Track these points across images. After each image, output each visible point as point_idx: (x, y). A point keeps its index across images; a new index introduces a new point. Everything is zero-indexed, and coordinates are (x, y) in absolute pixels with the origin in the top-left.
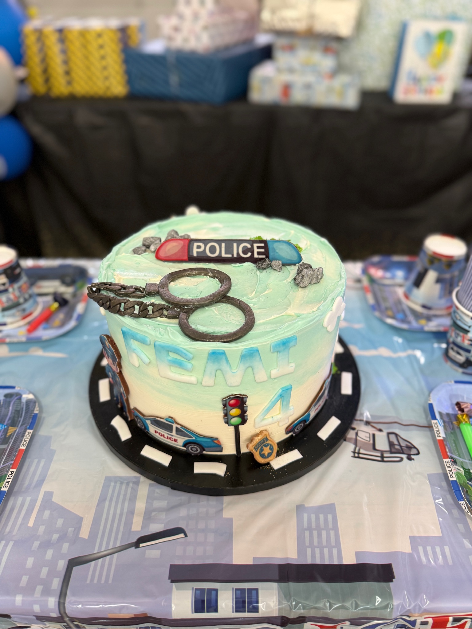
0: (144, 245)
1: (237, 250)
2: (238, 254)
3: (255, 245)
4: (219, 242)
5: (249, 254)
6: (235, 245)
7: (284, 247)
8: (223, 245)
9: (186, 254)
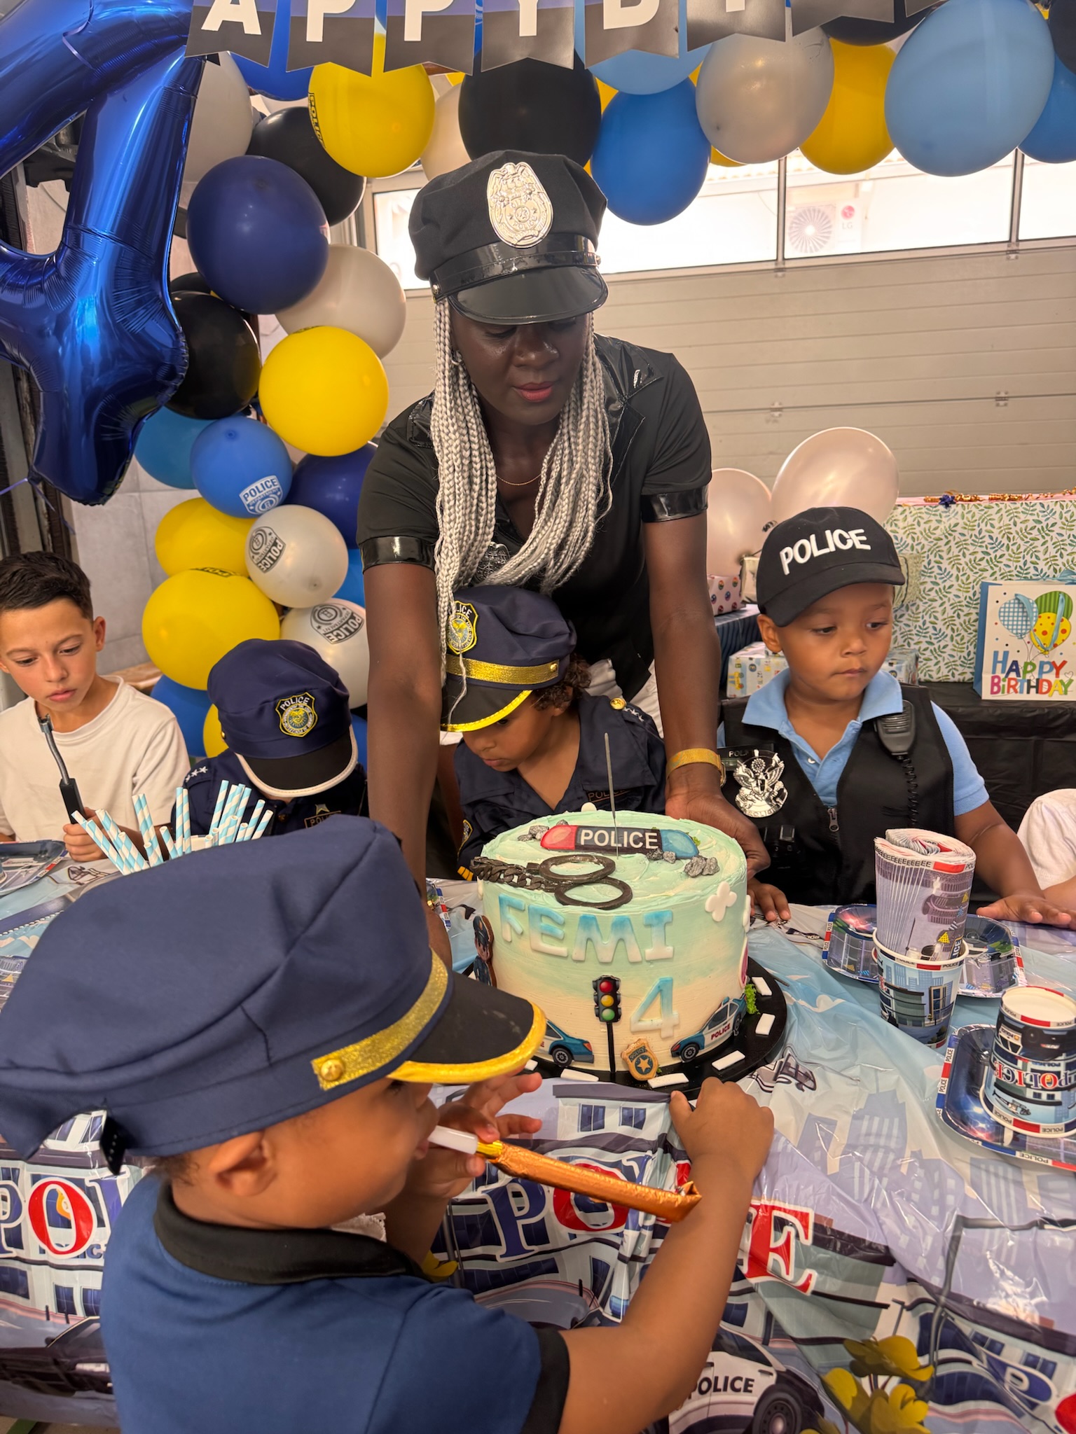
0: (530, 833)
1: (628, 840)
2: (629, 843)
3: (647, 834)
4: (609, 829)
5: (641, 844)
6: (626, 833)
7: (679, 837)
8: (613, 833)
9: (573, 842)
